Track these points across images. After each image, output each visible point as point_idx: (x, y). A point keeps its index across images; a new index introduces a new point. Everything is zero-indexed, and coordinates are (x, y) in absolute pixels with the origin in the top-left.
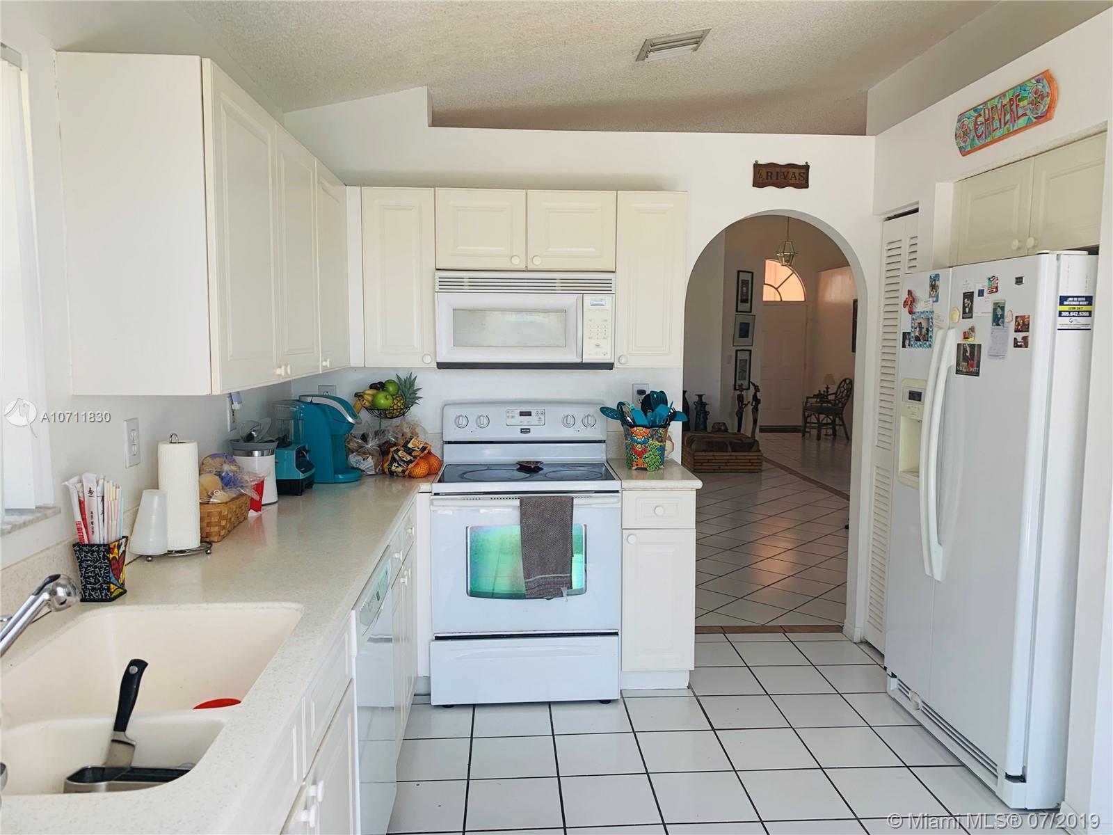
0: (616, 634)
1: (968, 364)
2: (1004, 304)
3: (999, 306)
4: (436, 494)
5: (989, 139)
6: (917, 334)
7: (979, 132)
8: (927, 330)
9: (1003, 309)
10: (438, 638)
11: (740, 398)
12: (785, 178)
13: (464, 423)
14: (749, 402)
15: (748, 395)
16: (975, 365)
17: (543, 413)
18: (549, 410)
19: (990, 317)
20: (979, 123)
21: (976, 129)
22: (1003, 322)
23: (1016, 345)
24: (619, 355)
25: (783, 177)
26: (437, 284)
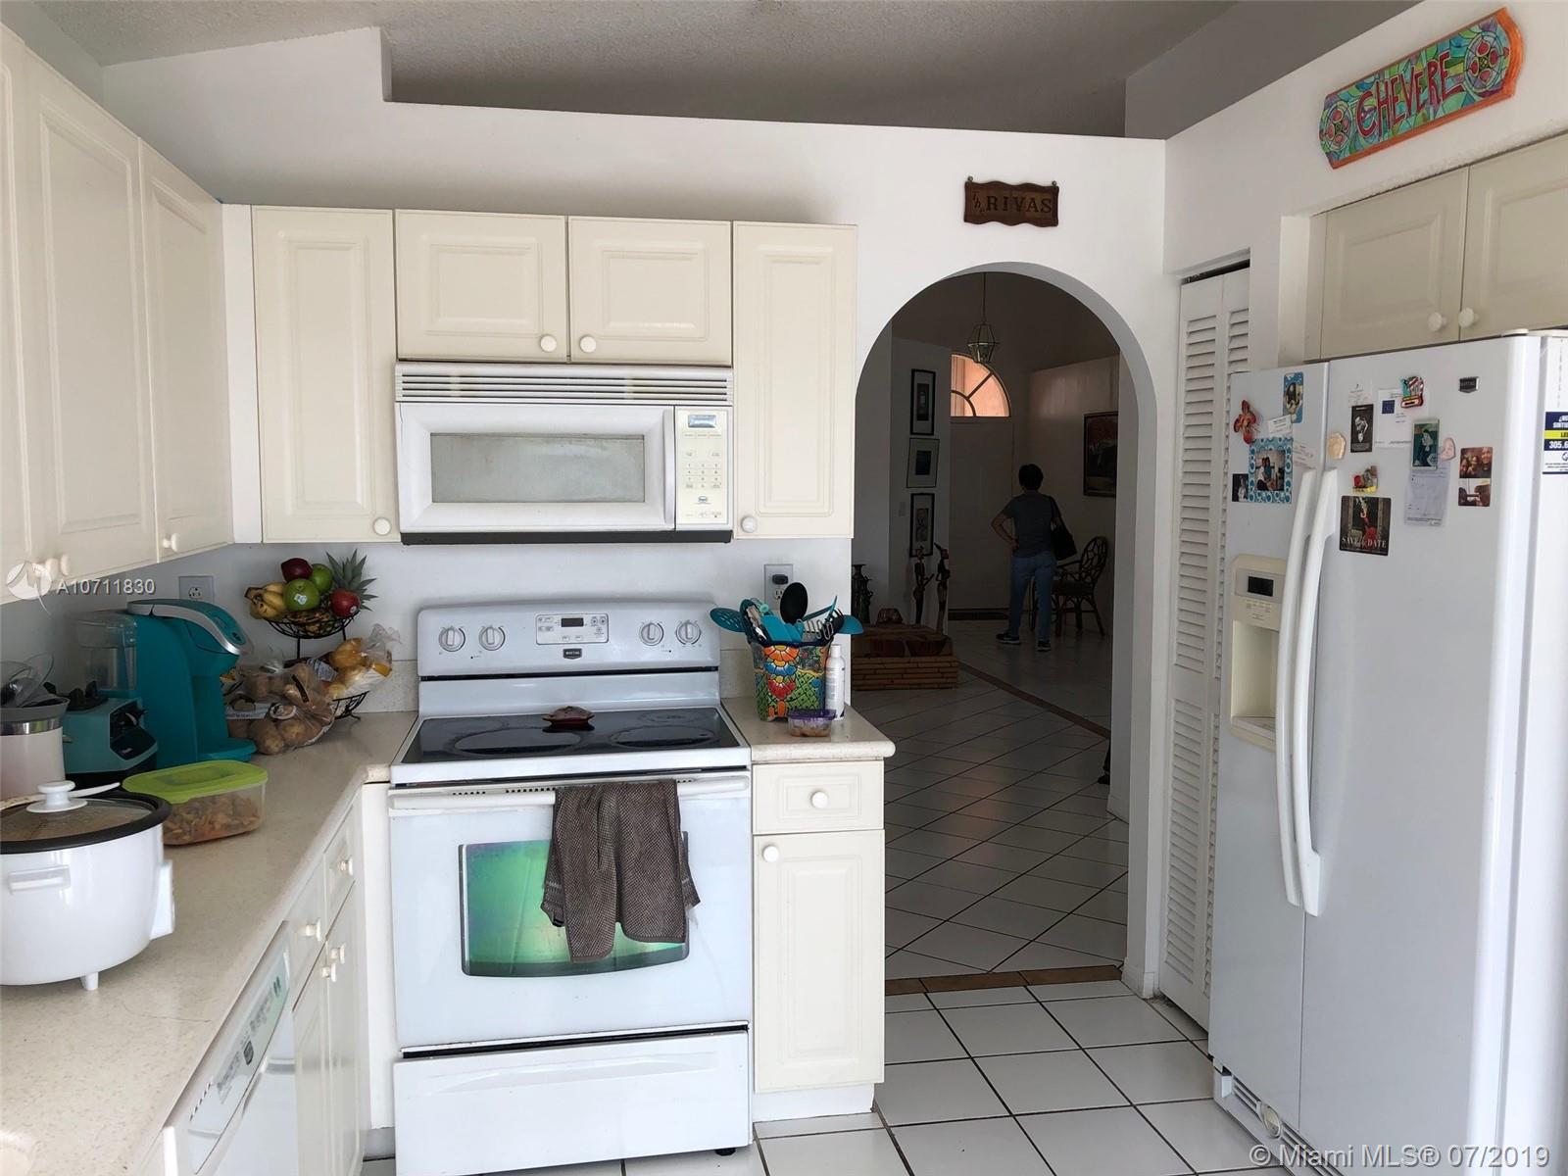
0: (744, 1028)
1: (1364, 534)
2: (1437, 426)
3: (1426, 431)
4: (400, 786)
5: (1386, 137)
6: (1261, 477)
7: (1367, 125)
8: (1281, 471)
9: (1434, 435)
10: (408, 1056)
11: (919, 569)
12: (1019, 210)
13: (456, 643)
14: (933, 575)
15: (932, 564)
16: (1379, 536)
17: (605, 621)
18: (616, 615)
19: (1408, 450)
20: (1366, 109)
21: (1360, 120)
22: (1435, 459)
23: (1464, 500)
24: (740, 518)
25: (1015, 206)
26: (399, 386)
